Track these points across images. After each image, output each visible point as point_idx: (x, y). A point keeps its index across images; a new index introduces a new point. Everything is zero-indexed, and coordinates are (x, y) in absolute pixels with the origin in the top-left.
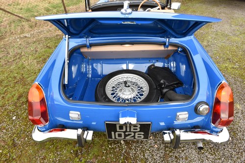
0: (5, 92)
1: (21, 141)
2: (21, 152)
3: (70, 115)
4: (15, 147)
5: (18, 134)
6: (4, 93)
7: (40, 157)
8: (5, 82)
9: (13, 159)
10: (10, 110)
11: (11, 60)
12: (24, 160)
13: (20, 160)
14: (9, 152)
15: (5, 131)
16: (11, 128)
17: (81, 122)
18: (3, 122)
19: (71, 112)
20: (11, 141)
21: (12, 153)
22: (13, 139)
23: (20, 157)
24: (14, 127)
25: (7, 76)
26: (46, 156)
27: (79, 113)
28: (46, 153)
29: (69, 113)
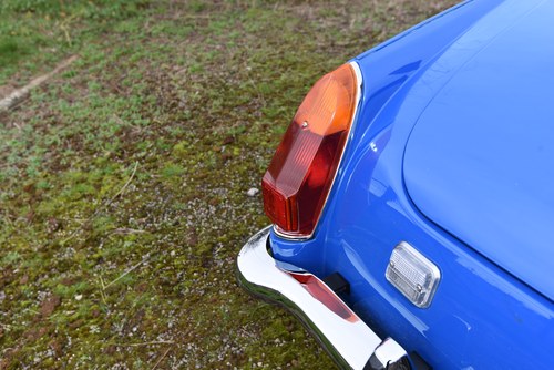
0: (277, 117)
1: (226, 263)
2: (207, 290)
3: (395, 256)
4: (203, 266)
5: (232, 238)
6: (273, 119)
7: (233, 345)
8: (294, 92)
9: (180, 296)
10: (258, 166)
11: (340, 43)
12: (196, 318)
13: (189, 312)
14: (185, 268)
15: (213, 209)
16: (230, 214)
17: (421, 327)
18: (224, 186)
19: (406, 246)
20: (206, 244)
21: (189, 277)
22: (214, 245)
23: (195, 301)
24: (237, 215)
25: (306, 79)
26: (246, 357)
27: (436, 273)
28: (256, 349)
29: (395, 245)
